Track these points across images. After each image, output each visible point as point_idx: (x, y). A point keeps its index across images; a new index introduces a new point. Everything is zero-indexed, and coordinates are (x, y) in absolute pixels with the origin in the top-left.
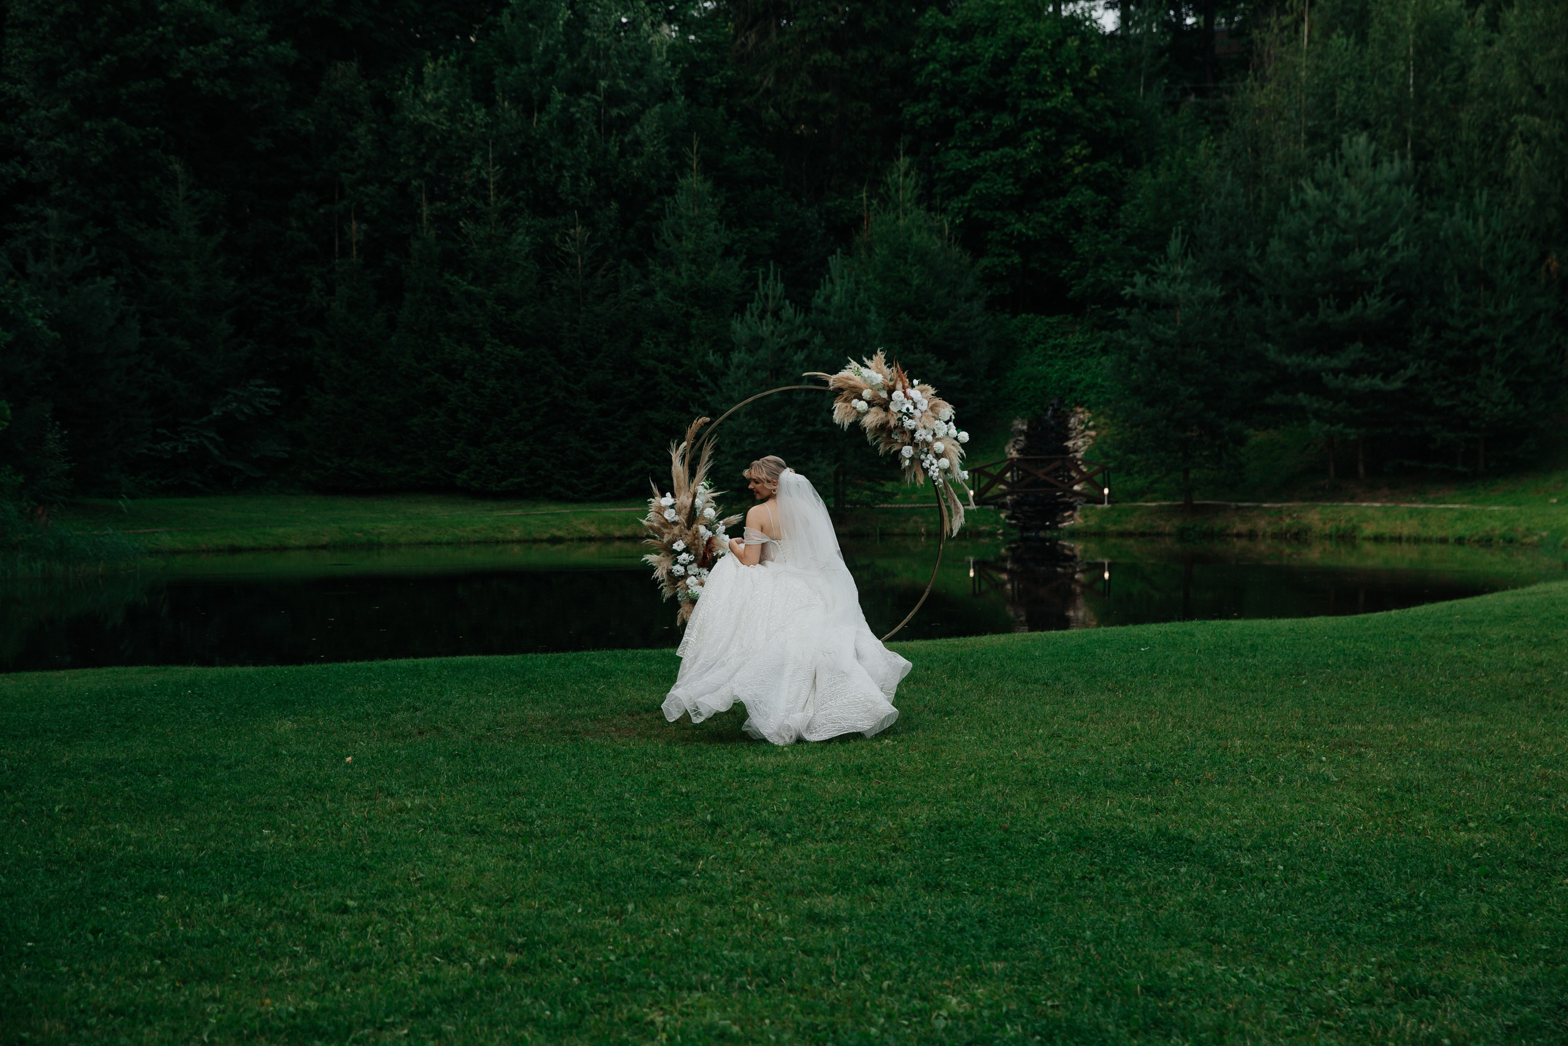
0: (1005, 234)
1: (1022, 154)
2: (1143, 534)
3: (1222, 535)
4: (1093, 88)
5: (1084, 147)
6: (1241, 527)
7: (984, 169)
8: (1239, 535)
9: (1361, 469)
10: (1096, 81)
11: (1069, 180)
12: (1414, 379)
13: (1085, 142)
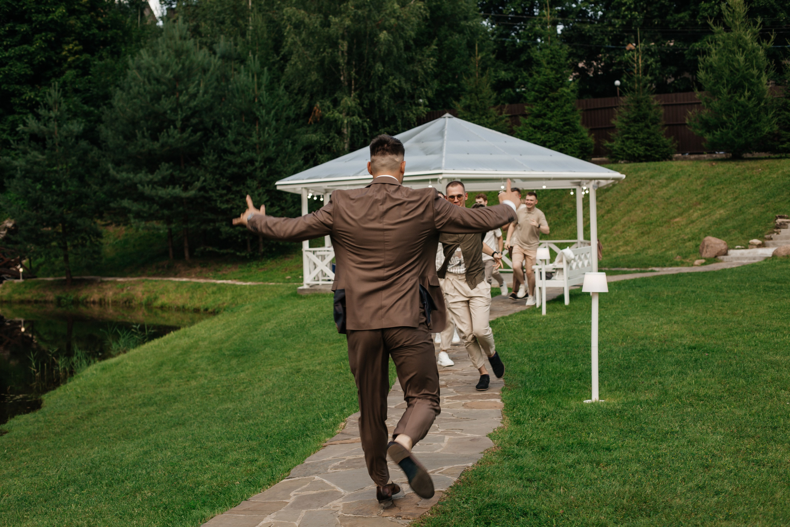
0: (22, 100)
1: (32, 49)
2: (36, 302)
3: (85, 303)
4: (86, 10)
5: (76, 45)
6: (95, 296)
7: (10, 58)
8: (94, 302)
9: (187, 254)
10: (88, 5)
11: (66, 66)
12: (202, 189)
13: (77, 42)
